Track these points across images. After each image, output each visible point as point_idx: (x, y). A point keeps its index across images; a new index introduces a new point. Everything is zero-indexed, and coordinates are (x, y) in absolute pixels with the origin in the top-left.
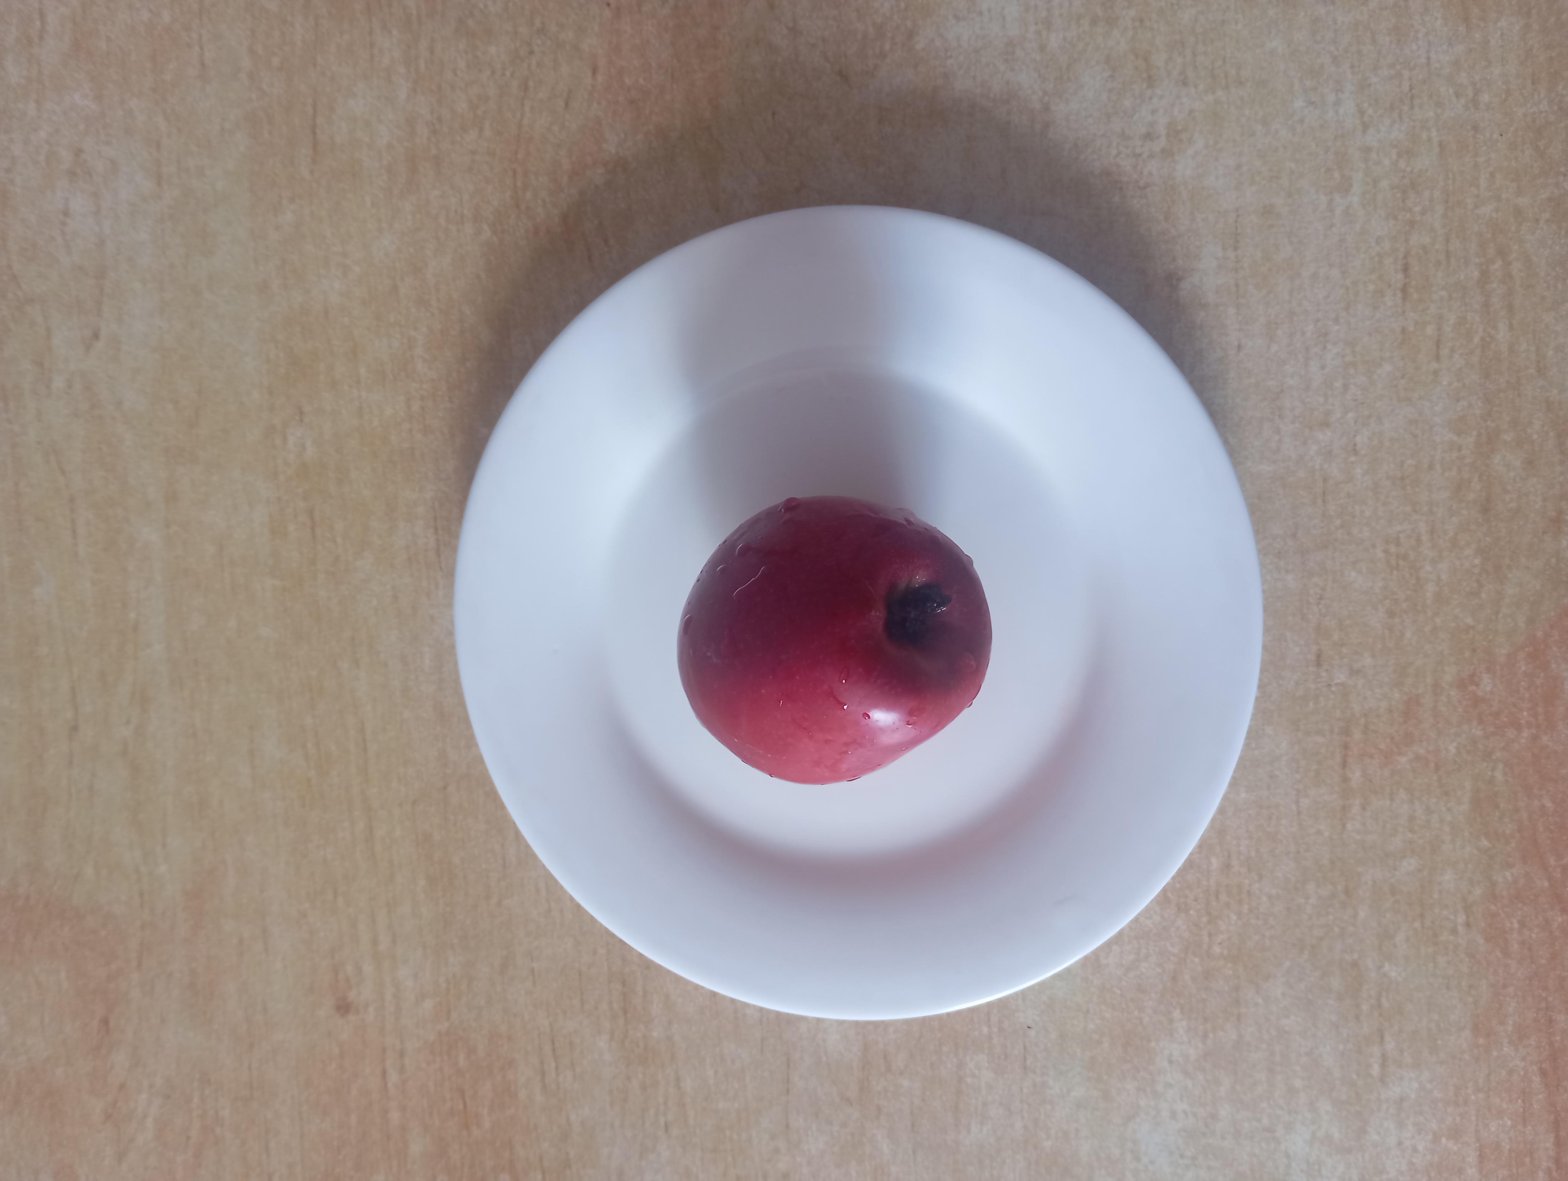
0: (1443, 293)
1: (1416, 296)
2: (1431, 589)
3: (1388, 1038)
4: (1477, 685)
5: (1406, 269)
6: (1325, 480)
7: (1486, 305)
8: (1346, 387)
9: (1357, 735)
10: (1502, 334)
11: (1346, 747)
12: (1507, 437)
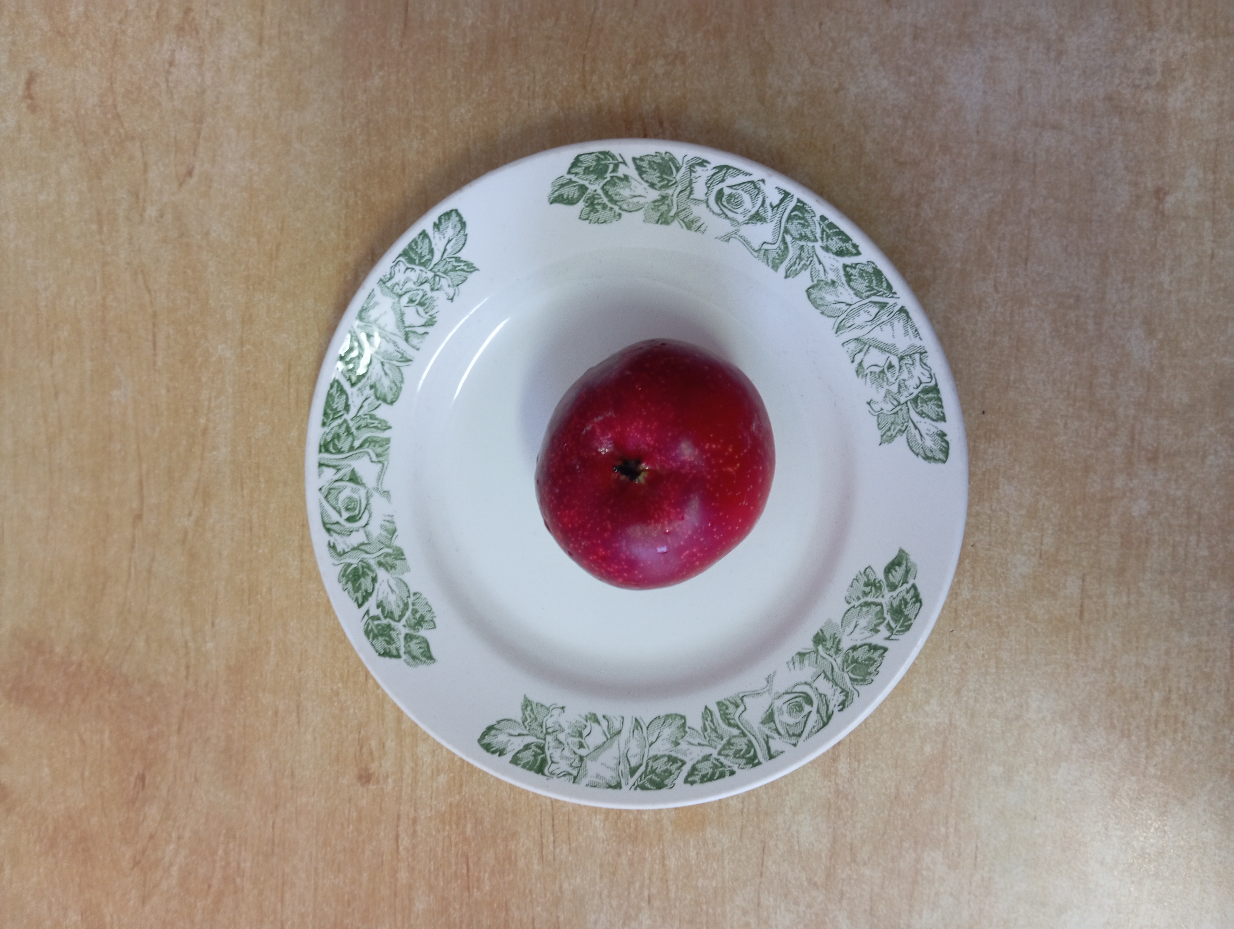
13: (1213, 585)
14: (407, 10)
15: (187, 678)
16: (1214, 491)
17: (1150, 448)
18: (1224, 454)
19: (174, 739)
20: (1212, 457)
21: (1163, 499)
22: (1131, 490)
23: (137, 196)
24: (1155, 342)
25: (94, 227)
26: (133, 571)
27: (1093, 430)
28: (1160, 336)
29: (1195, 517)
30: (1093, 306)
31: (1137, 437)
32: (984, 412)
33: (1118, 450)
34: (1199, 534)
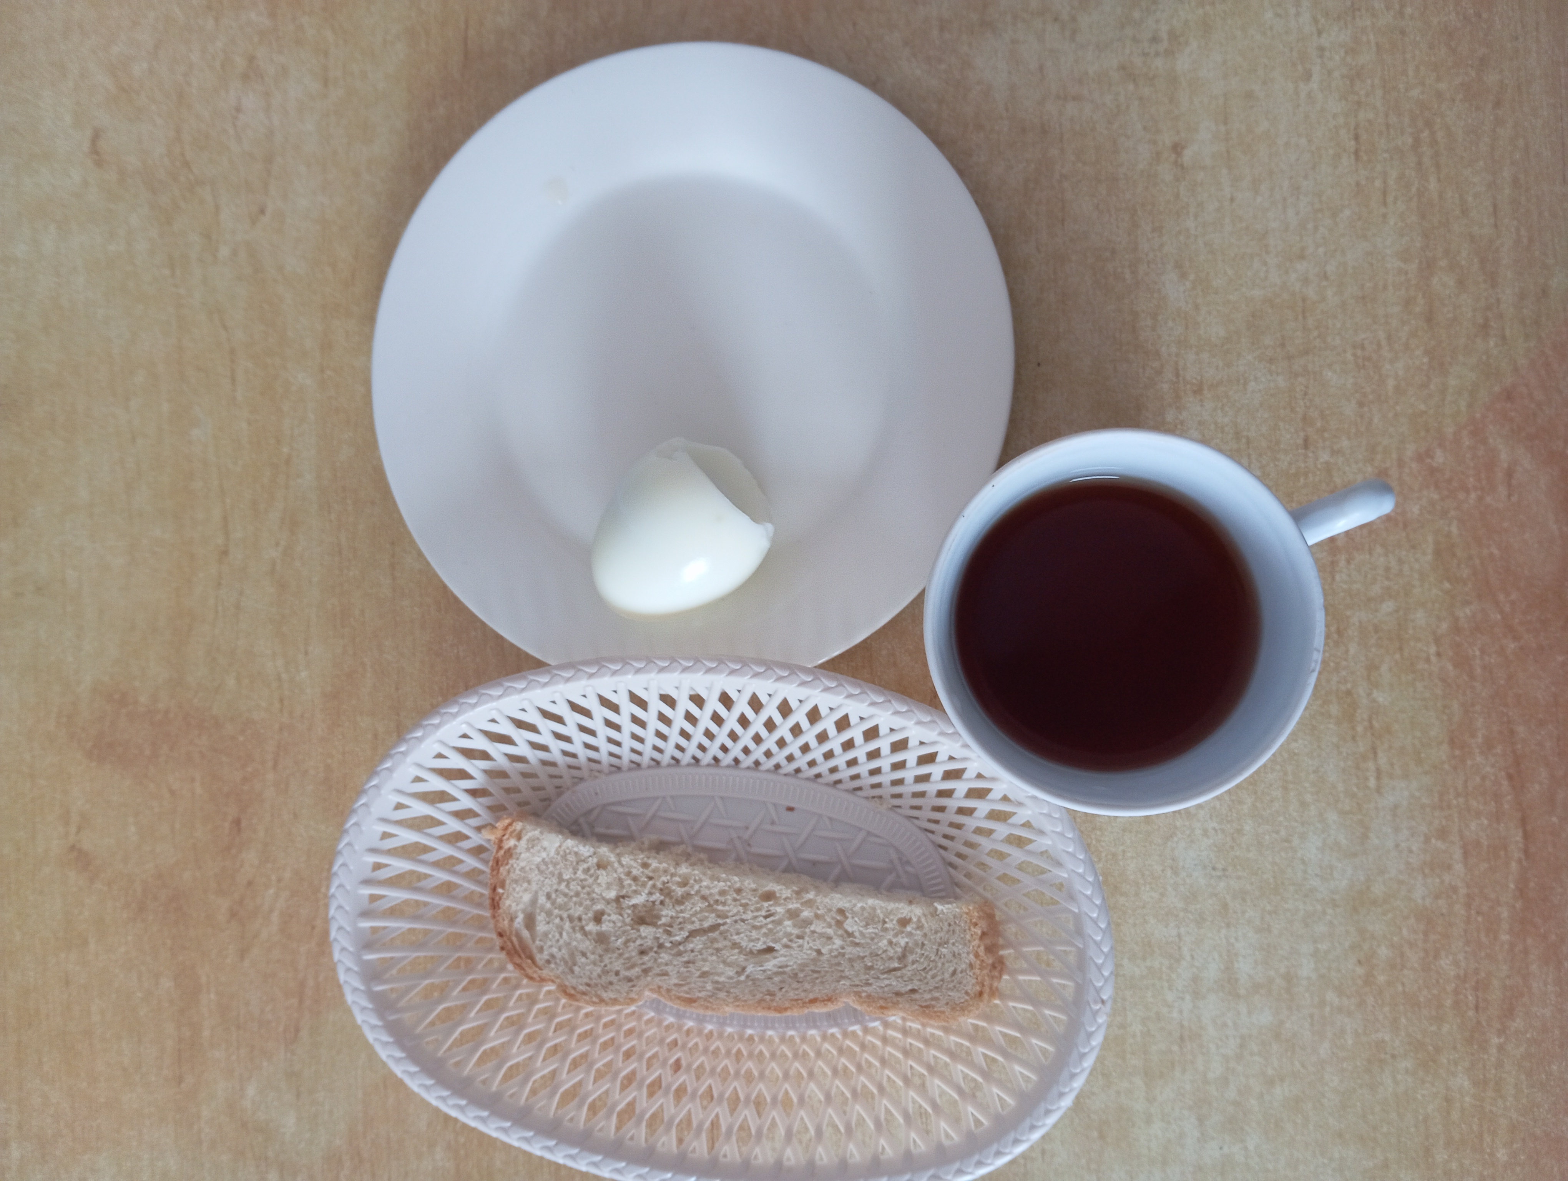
0: (1386, 155)
1: (1365, 158)
2: (1391, 383)
3: (1380, 754)
4: (1432, 458)
5: (1357, 138)
6: (1304, 300)
7: (1419, 164)
8: (1316, 228)
10: (1433, 185)
12: (1443, 263)
15: (281, 711)
16: (1259, 416)
17: (1194, 381)
18: (1263, 380)
19: (270, 776)
20: (1253, 383)
21: (1212, 427)
22: (1182, 423)
23: (210, 238)
24: (1187, 283)
25: (167, 272)
26: (220, 608)
27: (1141, 370)
28: (1192, 277)
29: (1244, 440)
30: (1127, 256)
31: (1181, 372)
32: (1039, 364)
33: (1166, 387)
34: (1249, 456)
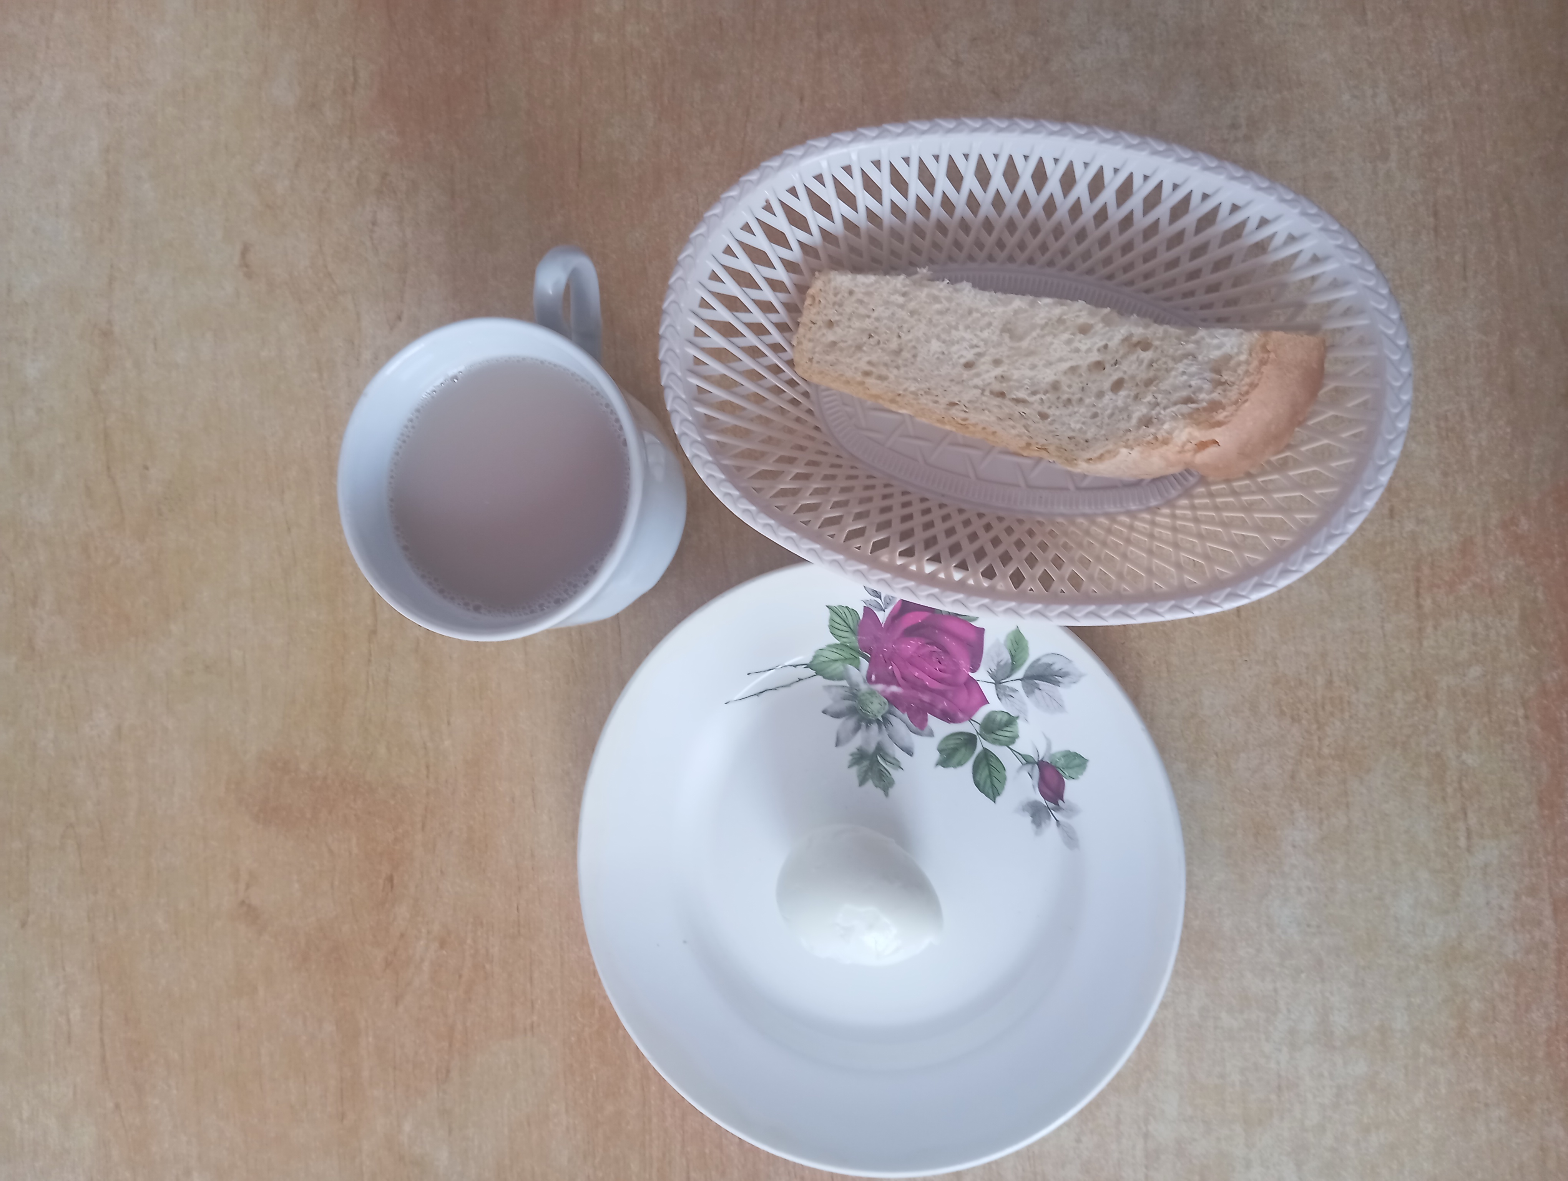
0: (1466, 231)
2: (1474, 453)
3: (1470, 815)
5: (1436, 214)
7: (1499, 238)
9: (1426, 570)
10: (1512, 257)
11: (1418, 580)
12: (1524, 335)
13: (1356, 571)
14: (580, 155)
15: (428, 777)
19: (419, 837)
23: (353, 343)
25: (315, 375)
26: (371, 683)
